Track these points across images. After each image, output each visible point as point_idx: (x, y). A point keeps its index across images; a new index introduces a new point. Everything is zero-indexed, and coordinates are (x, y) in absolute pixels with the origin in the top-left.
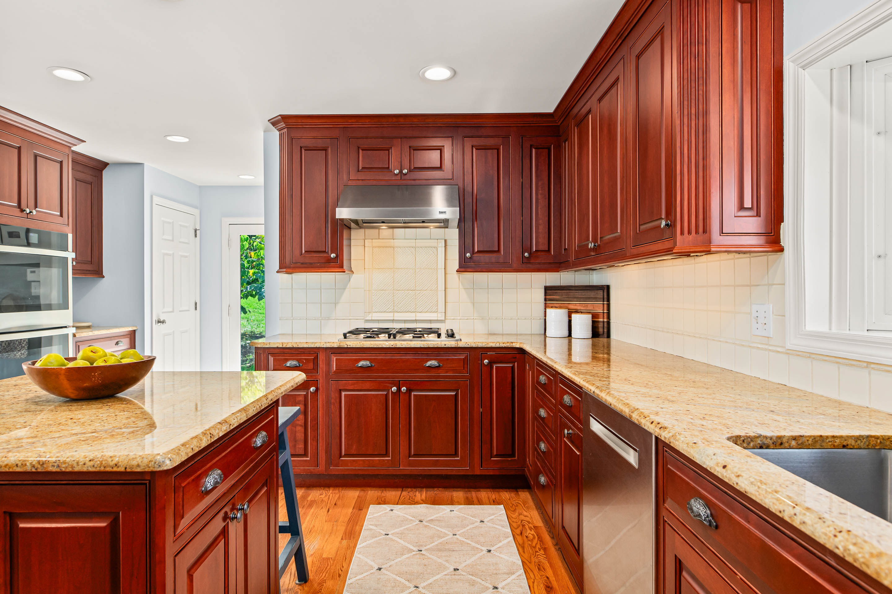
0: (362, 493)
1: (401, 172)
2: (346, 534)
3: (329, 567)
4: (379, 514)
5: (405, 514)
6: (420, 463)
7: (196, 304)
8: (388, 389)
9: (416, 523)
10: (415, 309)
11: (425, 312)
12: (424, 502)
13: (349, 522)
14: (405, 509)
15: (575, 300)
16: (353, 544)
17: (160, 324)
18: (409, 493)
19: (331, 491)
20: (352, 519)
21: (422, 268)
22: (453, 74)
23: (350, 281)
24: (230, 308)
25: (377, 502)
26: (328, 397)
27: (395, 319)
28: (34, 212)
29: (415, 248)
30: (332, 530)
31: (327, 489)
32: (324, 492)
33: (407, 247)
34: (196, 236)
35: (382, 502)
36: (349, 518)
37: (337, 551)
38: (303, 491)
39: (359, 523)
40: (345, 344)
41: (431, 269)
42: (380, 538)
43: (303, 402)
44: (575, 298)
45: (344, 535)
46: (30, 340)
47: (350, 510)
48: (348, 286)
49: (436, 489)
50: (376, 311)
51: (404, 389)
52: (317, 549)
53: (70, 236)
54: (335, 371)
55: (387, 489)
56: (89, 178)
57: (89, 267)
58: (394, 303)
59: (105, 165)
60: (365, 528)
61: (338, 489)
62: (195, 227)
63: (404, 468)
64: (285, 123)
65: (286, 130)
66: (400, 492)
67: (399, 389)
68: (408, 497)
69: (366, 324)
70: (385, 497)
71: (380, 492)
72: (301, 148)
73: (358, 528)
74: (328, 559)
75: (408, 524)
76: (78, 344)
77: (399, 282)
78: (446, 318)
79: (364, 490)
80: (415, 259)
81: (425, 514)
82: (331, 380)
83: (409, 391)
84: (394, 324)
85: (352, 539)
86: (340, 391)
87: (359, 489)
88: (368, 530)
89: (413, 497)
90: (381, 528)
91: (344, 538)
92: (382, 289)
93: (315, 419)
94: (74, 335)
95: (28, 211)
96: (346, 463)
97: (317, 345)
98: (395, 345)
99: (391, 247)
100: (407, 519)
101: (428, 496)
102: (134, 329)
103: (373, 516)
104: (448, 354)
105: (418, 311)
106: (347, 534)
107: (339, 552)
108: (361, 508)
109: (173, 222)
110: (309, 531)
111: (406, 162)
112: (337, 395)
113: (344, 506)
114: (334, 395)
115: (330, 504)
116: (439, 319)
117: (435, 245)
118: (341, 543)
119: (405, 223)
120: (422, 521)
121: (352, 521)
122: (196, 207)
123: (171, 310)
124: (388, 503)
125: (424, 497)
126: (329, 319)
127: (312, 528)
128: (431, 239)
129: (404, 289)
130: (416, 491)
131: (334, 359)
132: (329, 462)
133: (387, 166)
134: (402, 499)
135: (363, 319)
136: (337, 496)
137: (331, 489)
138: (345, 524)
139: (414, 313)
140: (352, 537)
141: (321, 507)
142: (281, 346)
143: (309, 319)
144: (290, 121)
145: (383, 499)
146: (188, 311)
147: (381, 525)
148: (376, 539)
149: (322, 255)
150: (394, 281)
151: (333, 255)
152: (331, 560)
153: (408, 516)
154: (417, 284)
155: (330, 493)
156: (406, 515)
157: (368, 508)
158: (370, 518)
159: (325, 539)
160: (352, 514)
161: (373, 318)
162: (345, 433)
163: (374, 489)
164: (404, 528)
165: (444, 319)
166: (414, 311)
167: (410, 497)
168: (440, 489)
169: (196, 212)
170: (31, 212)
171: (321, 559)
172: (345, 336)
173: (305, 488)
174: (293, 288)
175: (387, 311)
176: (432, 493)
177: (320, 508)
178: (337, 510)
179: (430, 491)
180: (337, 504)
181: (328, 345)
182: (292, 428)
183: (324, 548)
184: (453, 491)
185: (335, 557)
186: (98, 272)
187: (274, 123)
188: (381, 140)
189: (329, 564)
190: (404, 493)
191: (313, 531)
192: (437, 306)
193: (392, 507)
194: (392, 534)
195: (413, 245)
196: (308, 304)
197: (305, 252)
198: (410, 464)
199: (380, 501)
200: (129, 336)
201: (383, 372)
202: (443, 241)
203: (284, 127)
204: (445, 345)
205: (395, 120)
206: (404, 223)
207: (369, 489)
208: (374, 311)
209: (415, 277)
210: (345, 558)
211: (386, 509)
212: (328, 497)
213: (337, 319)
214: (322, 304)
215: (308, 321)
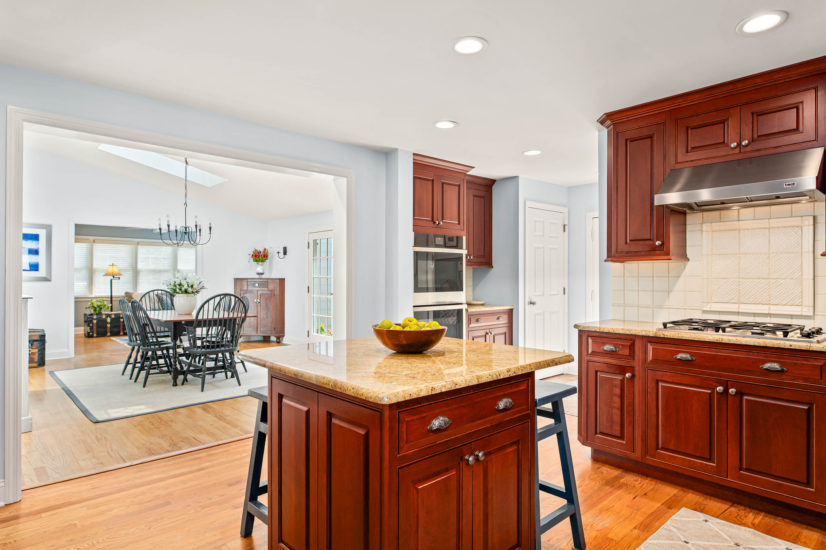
0: (681, 493)
1: (739, 145)
2: (641, 525)
3: (608, 547)
4: (688, 519)
5: (721, 530)
6: (753, 481)
7: (564, 289)
8: (713, 389)
9: (729, 545)
10: (769, 301)
11: (783, 305)
12: (754, 526)
13: (651, 515)
14: (723, 525)
16: (644, 537)
17: (531, 305)
18: (739, 510)
19: (647, 481)
20: (655, 514)
21: (778, 252)
22: (785, 16)
23: (685, 268)
24: (593, 294)
25: (692, 508)
26: (645, 385)
27: (740, 311)
28: (441, 223)
29: (769, 229)
30: (629, 516)
31: (644, 477)
32: (640, 480)
33: (758, 229)
34: (564, 231)
35: (699, 509)
36: (652, 511)
37: (624, 537)
38: (619, 472)
39: (660, 520)
40: (661, 334)
41: (793, 253)
42: (676, 542)
43: (620, 387)
45: (639, 525)
46: (434, 312)
47: (658, 505)
48: (683, 274)
49: (781, 518)
50: (717, 301)
51: (732, 391)
52: (605, 527)
53: (464, 238)
54: (651, 360)
55: (712, 498)
56: (482, 193)
57: (483, 260)
58: (739, 293)
59: (493, 181)
60: (664, 527)
61: (656, 480)
62: (564, 222)
63: (732, 480)
64: (610, 120)
65: (612, 126)
66: (728, 506)
67: (726, 390)
68: (736, 514)
69: (704, 314)
70: (706, 506)
71: (702, 498)
72: (626, 140)
73: (657, 524)
74: (612, 540)
75: (718, 542)
76: (470, 316)
77: (746, 269)
78: (816, 313)
79: (684, 491)
80: (768, 242)
81: (747, 540)
82: (648, 369)
83: (740, 394)
84: (740, 317)
85: (645, 532)
86: (657, 381)
87: (680, 488)
88: (667, 530)
89: (742, 517)
90: (683, 534)
91: (637, 527)
92: (723, 277)
93: (632, 404)
94: (467, 310)
95: (437, 222)
96: (663, 457)
97: (633, 333)
98: (721, 340)
99: (735, 230)
100: (720, 537)
101: (763, 522)
102: (511, 308)
103: (680, 519)
104: (797, 358)
105: (772, 303)
106: (643, 525)
107: (625, 539)
108: (671, 507)
109: (544, 221)
110: (607, 509)
111: (747, 131)
112: (654, 385)
113: (653, 499)
114: (651, 385)
115: (640, 492)
116: (804, 314)
117: (799, 223)
118: (632, 531)
119: (752, 201)
120: (738, 546)
121: (654, 515)
122: (565, 206)
123: (542, 294)
124: (707, 513)
125: (757, 521)
126: (661, 307)
127: (610, 508)
128: (792, 217)
129: (753, 277)
130: (751, 512)
131: (650, 347)
132: (646, 451)
133: (722, 141)
134: (726, 515)
135: (700, 309)
136: (652, 487)
137: (649, 479)
138: (646, 516)
139: (768, 305)
140: (647, 529)
141: (630, 492)
142: (598, 330)
143: (640, 307)
144: (615, 117)
145: (702, 506)
146: (557, 295)
147: (685, 530)
148: (672, 542)
149: (647, 242)
150: (739, 268)
151: (658, 243)
152: (614, 542)
153: (723, 534)
154: (772, 272)
155: (645, 482)
156: (720, 532)
157: (679, 509)
158: (675, 520)
159: (618, 522)
160: (658, 509)
161: (712, 309)
162: (662, 426)
163: (697, 493)
164: (711, 543)
165: (811, 314)
166: (767, 303)
167: (738, 516)
168: (786, 520)
169: (565, 210)
170: (439, 223)
171: (606, 537)
172: (665, 325)
173: (623, 470)
174: (625, 276)
175: (730, 302)
176: (770, 520)
177: (628, 493)
178: (644, 500)
179: (770, 518)
180: (647, 494)
181: (644, 334)
182: (610, 409)
183: (613, 529)
184: (806, 528)
185: (619, 541)
186: (489, 264)
187: (602, 122)
188: (715, 113)
189: (611, 544)
190: (733, 509)
191: (610, 509)
192: (802, 298)
193: (707, 517)
194: (693, 544)
195: (767, 225)
196: (639, 292)
197: (630, 240)
198: (742, 478)
199: (698, 508)
200: (508, 313)
201: (707, 368)
202: (811, 219)
203: (610, 123)
204: (791, 346)
205: (731, 87)
206: (750, 201)
207: (691, 491)
208: (714, 301)
209: (769, 263)
210: (628, 546)
211: (699, 518)
212: (641, 485)
213: (670, 308)
214: (654, 292)
215: (639, 308)
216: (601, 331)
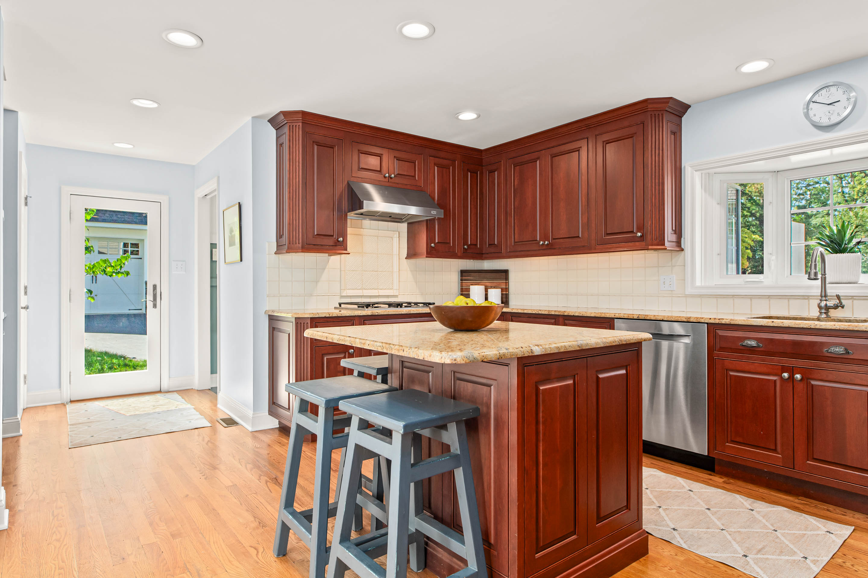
1: (389, 176)
10: (378, 286)
15: (485, 279)
21: (382, 253)
22: (476, 118)
23: (328, 262)
27: (364, 295)
29: (378, 237)
33: (372, 236)
34: (26, 204)
41: (389, 254)
44: (485, 278)
48: (327, 267)
50: (349, 288)
58: (362, 282)
62: (26, 193)
64: (302, 118)
65: (299, 124)
69: (341, 299)
72: (313, 142)
77: (366, 264)
78: (399, 294)
80: (377, 246)
84: (363, 299)
92: (353, 270)
99: (360, 235)
105: (380, 288)
111: (392, 169)
116: (395, 295)
117: (392, 235)
126: (311, 295)
128: (388, 231)
129: (369, 270)
133: (379, 170)
135: (339, 295)
142: (328, 316)
143: (294, 296)
144: (308, 117)
149: (330, 238)
150: (362, 264)
151: (341, 239)
154: (379, 267)
161: (348, 295)
166: (377, 288)
174: (280, 267)
175: (358, 288)
192: (393, 284)
195: (377, 234)
196: (293, 282)
197: (317, 234)
202: (397, 233)
209: (378, 260)
213: (318, 296)
214: (305, 282)
215: (293, 298)
216: (330, 316)
